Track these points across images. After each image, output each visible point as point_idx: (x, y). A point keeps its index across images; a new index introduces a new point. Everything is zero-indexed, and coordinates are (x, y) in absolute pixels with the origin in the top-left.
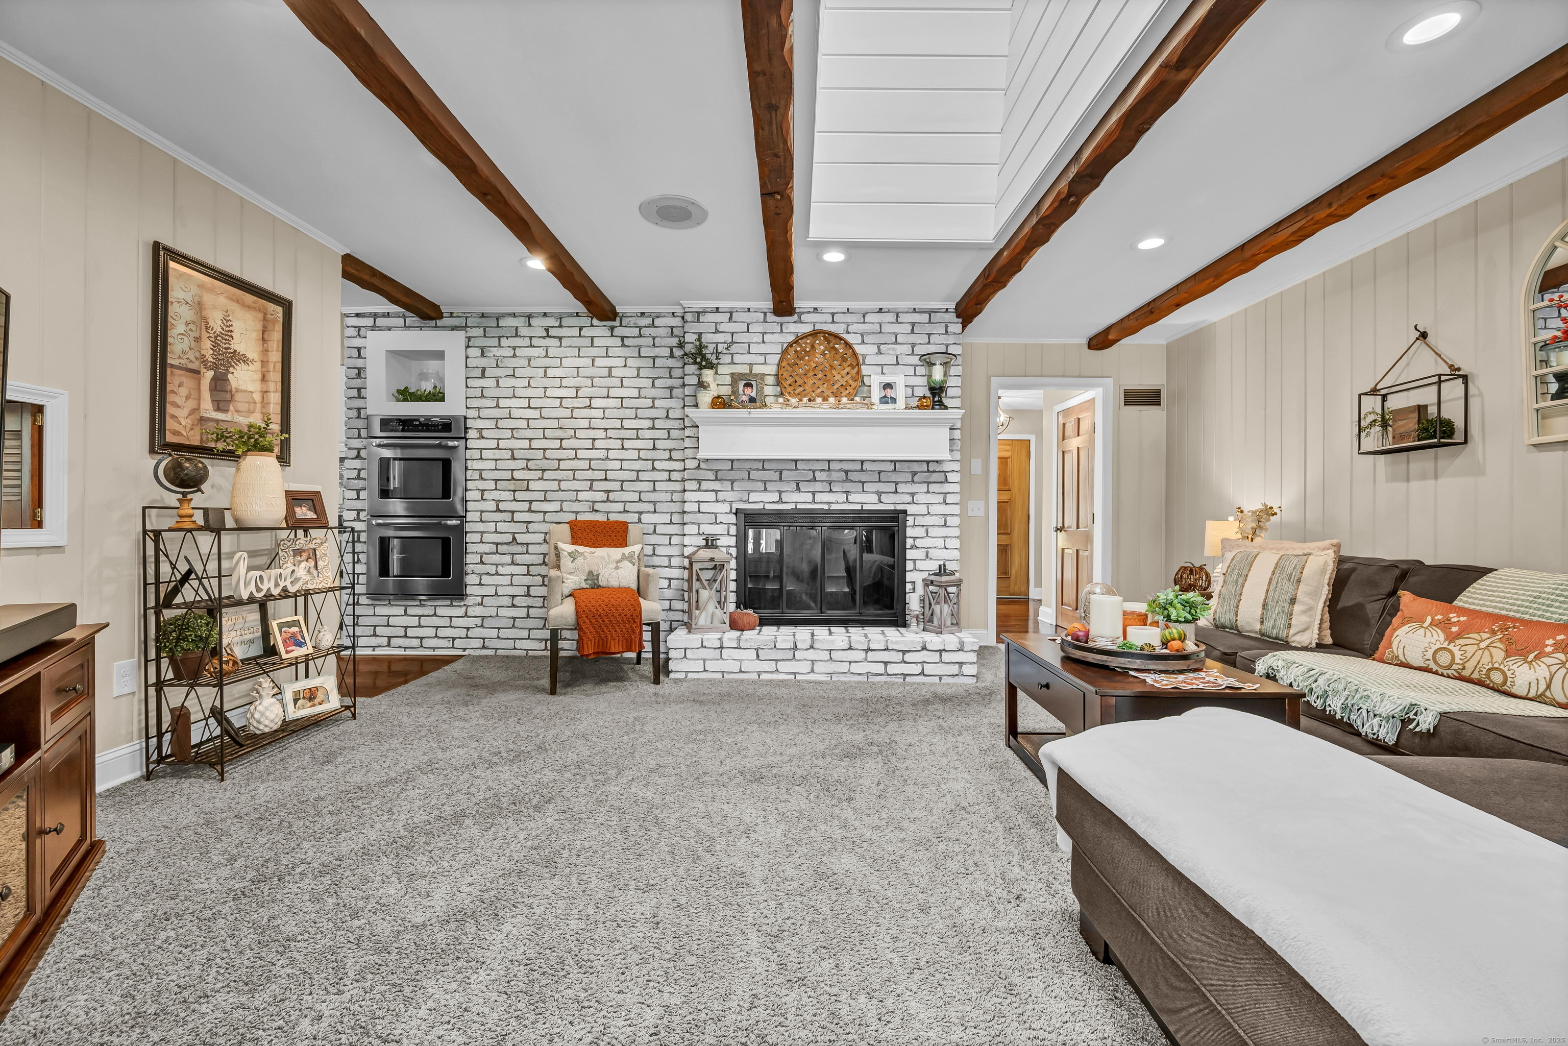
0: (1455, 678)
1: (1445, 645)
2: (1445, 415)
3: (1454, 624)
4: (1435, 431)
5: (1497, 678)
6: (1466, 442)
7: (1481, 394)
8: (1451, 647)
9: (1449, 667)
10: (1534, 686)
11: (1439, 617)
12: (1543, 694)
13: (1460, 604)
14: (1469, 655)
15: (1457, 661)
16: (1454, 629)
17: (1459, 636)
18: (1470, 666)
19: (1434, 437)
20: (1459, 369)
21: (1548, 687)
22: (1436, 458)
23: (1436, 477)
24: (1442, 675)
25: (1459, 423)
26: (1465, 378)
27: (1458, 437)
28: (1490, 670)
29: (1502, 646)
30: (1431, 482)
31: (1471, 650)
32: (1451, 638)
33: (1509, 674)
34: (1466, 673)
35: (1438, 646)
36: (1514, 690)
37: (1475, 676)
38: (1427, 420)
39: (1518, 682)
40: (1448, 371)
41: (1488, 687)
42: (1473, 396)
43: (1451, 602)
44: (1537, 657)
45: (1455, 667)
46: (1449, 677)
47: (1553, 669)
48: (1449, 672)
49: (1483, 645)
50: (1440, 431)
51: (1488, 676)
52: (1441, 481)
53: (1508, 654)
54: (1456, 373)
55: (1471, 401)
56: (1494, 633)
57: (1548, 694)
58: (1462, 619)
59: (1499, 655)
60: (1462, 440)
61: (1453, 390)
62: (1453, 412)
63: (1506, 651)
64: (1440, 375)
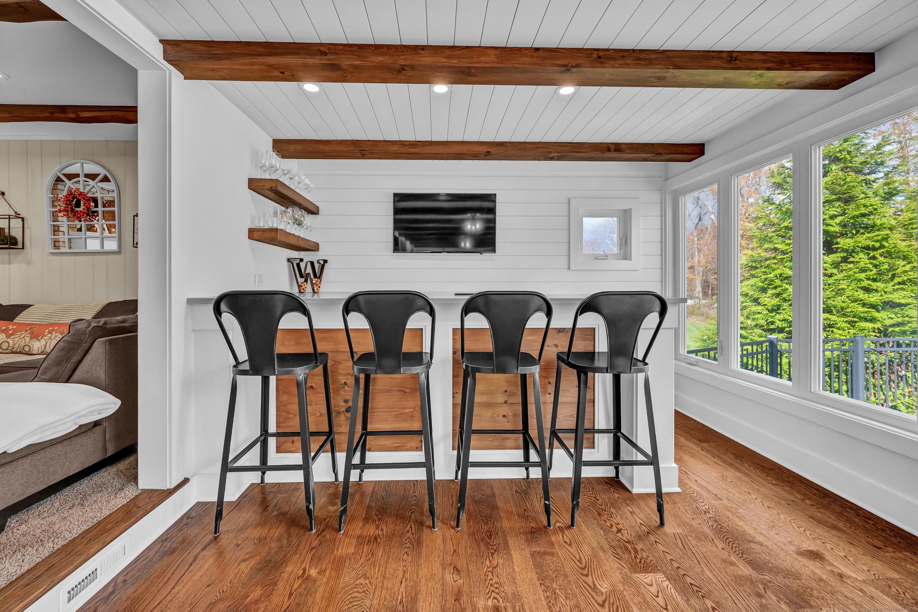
0: (11, 353)
1: (6, 340)
2: (13, 234)
3: (10, 330)
4: (7, 242)
5: (27, 349)
6: (23, 248)
7: (30, 228)
8: (8, 340)
9: (7, 349)
10: (40, 349)
11: (4, 328)
12: (43, 351)
13: (17, 321)
14: (15, 342)
15: (11, 345)
16: (10, 332)
17: (12, 334)
18: (16, 346)
19: (7, 244)
20: (19, 214)
21: (45, 348)
22: (9, 254)
23: (10, 264)
24: (5, 353)
25: (20, 239)
26: (23, 219)
27: (20, 245)
28: (24, 346)
29: (29, 336)
30: (7, 266)
31: (16, 340)
32: (8, 336)
33: (31, 346)
34: (14, 350)
35: (3, 340)
36: (33, 352)
37: (18, 350)
38: (4, 236)
39: (35, 348)
40: (14, 214)
41: (24, 354)
42: (27, 228)
43: (12, 321)
44: (42, 338)
45: (10, 348)
46: (7, 353)
47: (47, 341)
48: (7, 351)
49: (22, 337)
50: (10, 242)
51: (23, 349)
52: (12, 265)
53: (31, 338)
54: (17, 216)
55: (25, 230)
56: (27, 331)
57: (45, 350)
58: (14, 327)
59: (28, 339)
60: (21, 247)
61: (16, 224)
62: (16, 233)
63: (31, 337)
64: (9, 216)
